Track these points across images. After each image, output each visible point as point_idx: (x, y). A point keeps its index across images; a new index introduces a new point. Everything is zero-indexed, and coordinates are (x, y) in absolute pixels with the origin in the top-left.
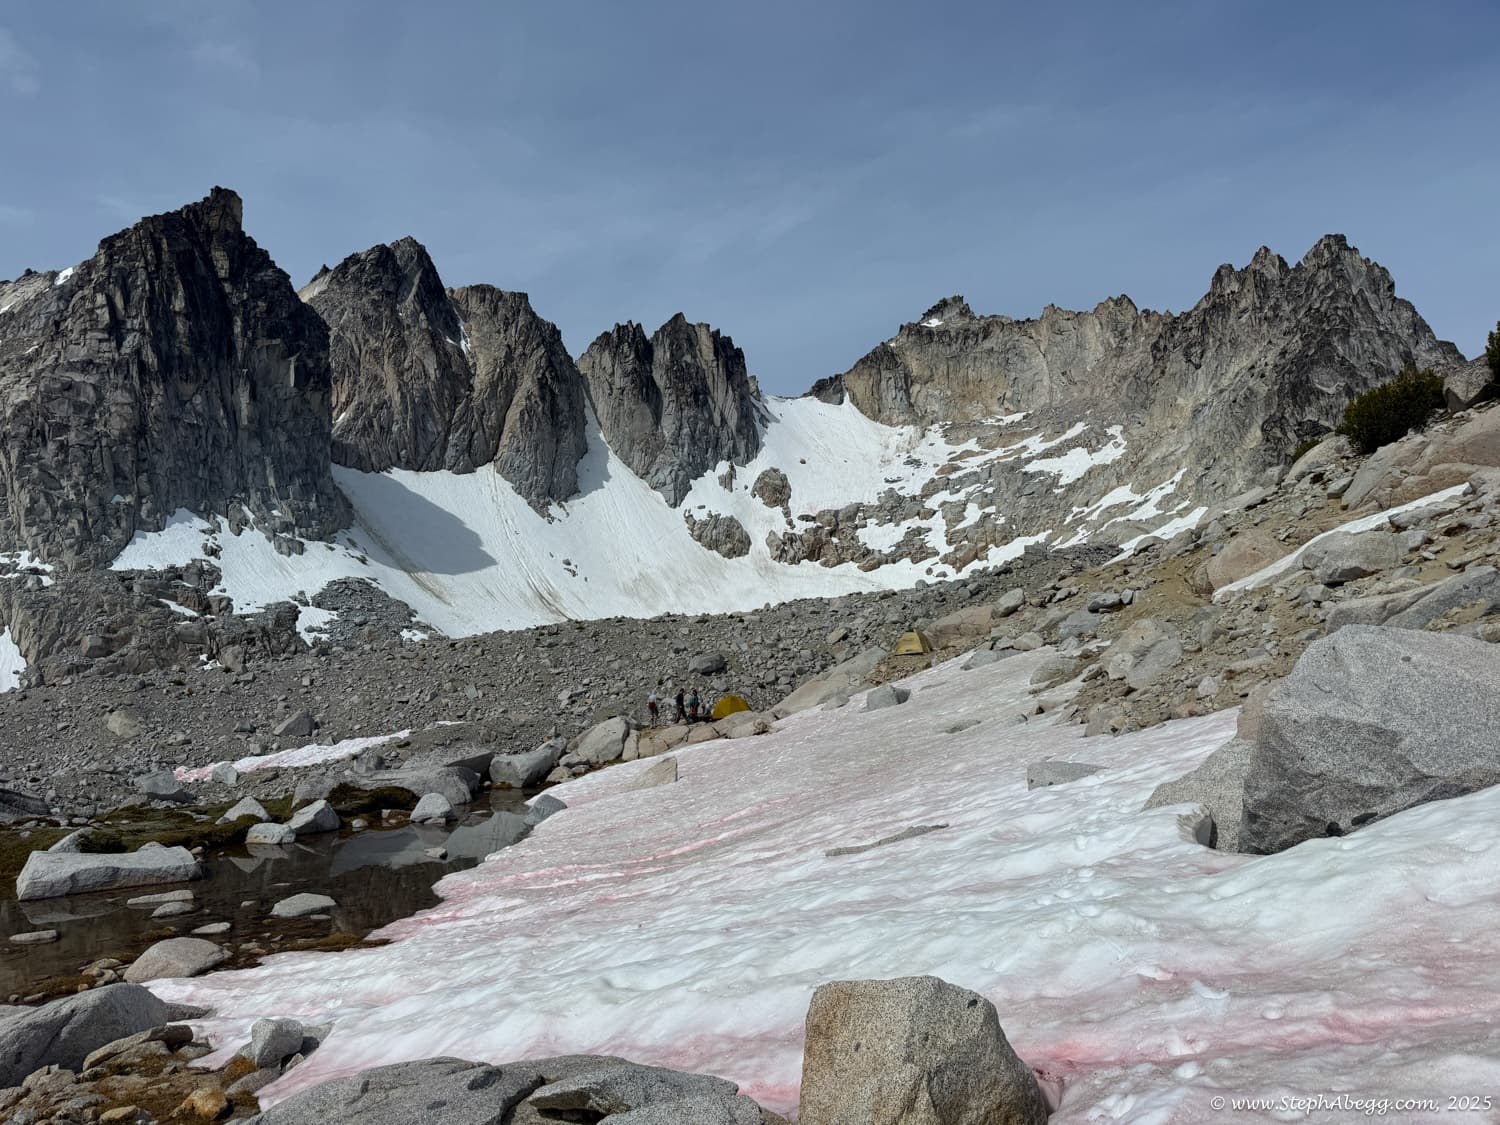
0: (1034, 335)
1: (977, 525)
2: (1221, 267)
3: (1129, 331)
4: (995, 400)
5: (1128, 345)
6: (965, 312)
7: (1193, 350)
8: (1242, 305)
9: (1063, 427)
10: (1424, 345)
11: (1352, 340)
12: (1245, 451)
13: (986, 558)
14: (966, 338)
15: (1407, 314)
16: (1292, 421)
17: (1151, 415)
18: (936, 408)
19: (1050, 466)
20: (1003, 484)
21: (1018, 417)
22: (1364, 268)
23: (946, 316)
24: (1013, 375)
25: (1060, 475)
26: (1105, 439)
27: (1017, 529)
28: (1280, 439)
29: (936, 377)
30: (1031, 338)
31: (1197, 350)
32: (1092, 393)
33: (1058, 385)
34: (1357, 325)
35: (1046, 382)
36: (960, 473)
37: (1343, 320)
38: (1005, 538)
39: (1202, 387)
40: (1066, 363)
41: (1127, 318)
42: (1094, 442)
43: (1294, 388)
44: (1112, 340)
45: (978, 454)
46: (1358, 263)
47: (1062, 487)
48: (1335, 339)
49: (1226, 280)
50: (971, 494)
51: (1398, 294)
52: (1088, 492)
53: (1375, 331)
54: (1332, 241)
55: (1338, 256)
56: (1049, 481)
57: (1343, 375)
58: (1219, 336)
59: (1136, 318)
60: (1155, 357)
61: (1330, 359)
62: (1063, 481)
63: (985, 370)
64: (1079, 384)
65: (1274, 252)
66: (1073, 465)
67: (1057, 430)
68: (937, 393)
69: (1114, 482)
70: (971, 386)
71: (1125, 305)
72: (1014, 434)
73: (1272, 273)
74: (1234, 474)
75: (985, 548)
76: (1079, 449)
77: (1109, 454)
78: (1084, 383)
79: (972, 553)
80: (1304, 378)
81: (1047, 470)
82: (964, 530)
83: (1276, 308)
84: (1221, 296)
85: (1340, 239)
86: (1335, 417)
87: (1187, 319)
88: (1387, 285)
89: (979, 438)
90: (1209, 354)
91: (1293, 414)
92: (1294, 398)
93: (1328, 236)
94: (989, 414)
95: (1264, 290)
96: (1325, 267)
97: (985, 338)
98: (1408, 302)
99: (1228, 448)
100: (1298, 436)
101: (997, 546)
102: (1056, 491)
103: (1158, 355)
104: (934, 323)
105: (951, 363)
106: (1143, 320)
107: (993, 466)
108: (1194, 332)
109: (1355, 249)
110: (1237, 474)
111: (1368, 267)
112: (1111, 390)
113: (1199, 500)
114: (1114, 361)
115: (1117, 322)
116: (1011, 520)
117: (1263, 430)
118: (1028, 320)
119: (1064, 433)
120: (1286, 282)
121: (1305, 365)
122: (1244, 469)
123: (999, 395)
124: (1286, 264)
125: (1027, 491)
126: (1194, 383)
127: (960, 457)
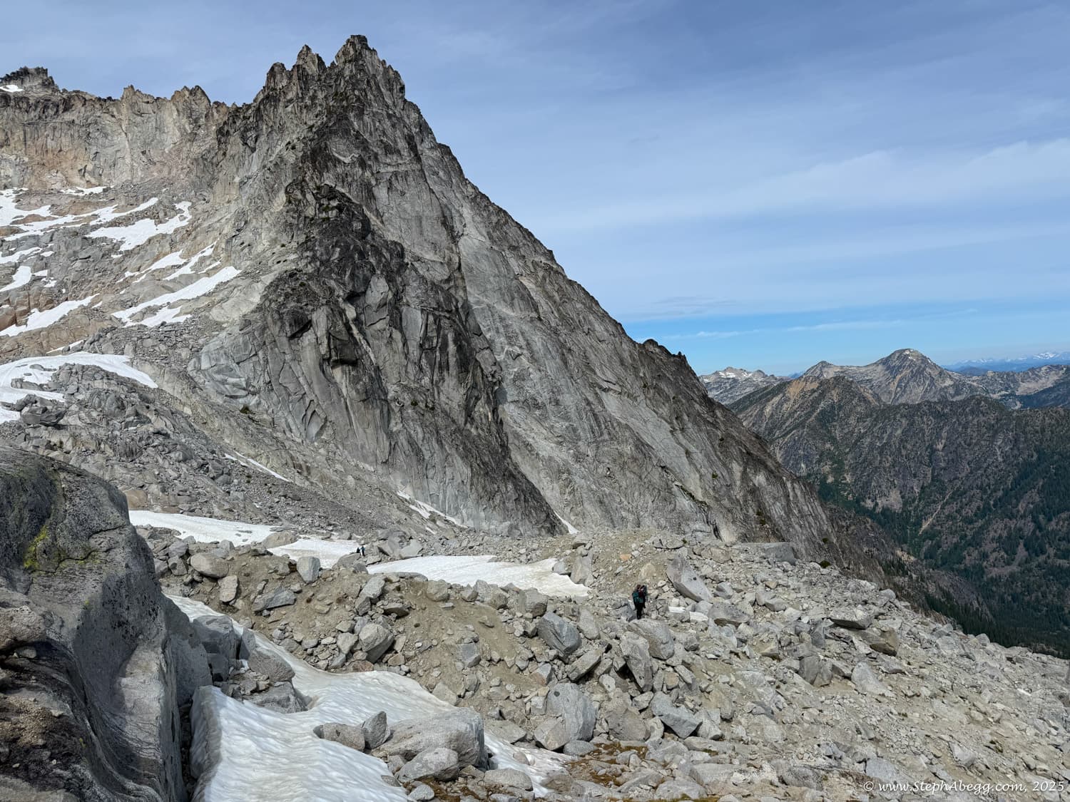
0: (115, 113)
1: (26, 288)
2: (275, 64)
3: (202, 120)
4: (76, 171)
5: (202, 132)
6: (49, 83)
7: (249, 134)
8: (290, 96)
9: (137, 200)
10: (427, 144)
11: (366, 118)
12: (272, 213)
13: (26, 324)
14: (46, 107)
15: (414, 115)
16: (311, 185)
17: (214, 193)
18: (10, 172)
19: (114, 234)
20: (63, 248)
21: (99, 190)
22: (381, 69)
23: (27, 85)
24: (94, 150)
25: (122, 242)
26: (173, 213)
27: (66, 293)
28: (300, 201)
29: (12, 142)
30: (113, 116)
31: (252, 134)
32: (169, 173)
33: (139, 164)
34: (370, 105)
35: (128, 161)
36: (19, 236)
37: (358, 99)
38: (51, 301)
39: (254, 165)
40: (145, 143)
41: (201, 108)
42: (161, 215)
43: (314, 152)
44: (187, 127)
45: (45, 219)
46: (376, 63)
47: (121, 253)
48: (352, 114)
49: (278, 77)
50: (26, 257)
51: (408, 97)
52: (142, 257)
53: (385, 113)
54: (356, 41)
55: (360, 53)
56: (110, 247)
57: (357, 148)
58: (271, 124)
59: (209, 108)
60: (219, 142)
61: (347, 132)
62: (123, 248)
63: (65, 141)
64: (158, 164)
65: (314, 51)
66: (137, 234)
67: (131, 202)
68: (13, 158)
69: (167, 248)
70: (50, 155)
71: (199, 93)
72: (88, 204)
73: (312, 69)
74: (260, 235)
75: (27, 312)
76: (147, 220)
77: (171, 225)
78: (164, 164)
79: (9, 318)
80: (323, 145)
81: (110, 236)
82: (7, 293)
83: (313, 98)
84: (274, 89)
85: (363, 40)
86: (350, 185)
87: (247, 109)
88: (399, 87)
89: (53, 205)
90: (262, 139)
91: (312, 178)
92: (314, 162)
93: (353, 37)
94: (70, 184)
95: (305, 83)
96: (350, 61)
97: (65, 110)
98: (415, 106)
99: (259, 210)
100: (316, 199)
101: (40, 311)
102: (114, 256)
103: (223, 140)
104: (13, 88)
105: (28, 130)
106: (214, 111)
107: (57, 230)
108: (251, 119)
109: (374, 50)
110: (263, 235)
111: (385, 68)
112: (186, 171)
113: (228, 261)
114: (188, 145)
115: (192, 111)
116: (62, 284)
117: (287, 192)
118: (110, 98)
119: (137, 205)
120: (323, 77)
121: (324, 133)
122: (270, 231)
123: (80, 168)
124: (323, 63)
125: (83, 255)
126: (250, 164)
127: (25, 221)
